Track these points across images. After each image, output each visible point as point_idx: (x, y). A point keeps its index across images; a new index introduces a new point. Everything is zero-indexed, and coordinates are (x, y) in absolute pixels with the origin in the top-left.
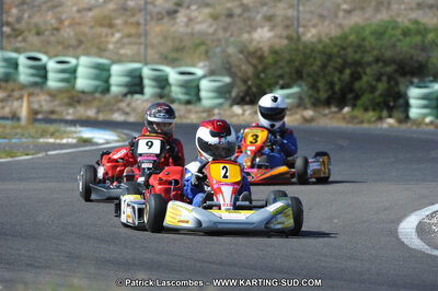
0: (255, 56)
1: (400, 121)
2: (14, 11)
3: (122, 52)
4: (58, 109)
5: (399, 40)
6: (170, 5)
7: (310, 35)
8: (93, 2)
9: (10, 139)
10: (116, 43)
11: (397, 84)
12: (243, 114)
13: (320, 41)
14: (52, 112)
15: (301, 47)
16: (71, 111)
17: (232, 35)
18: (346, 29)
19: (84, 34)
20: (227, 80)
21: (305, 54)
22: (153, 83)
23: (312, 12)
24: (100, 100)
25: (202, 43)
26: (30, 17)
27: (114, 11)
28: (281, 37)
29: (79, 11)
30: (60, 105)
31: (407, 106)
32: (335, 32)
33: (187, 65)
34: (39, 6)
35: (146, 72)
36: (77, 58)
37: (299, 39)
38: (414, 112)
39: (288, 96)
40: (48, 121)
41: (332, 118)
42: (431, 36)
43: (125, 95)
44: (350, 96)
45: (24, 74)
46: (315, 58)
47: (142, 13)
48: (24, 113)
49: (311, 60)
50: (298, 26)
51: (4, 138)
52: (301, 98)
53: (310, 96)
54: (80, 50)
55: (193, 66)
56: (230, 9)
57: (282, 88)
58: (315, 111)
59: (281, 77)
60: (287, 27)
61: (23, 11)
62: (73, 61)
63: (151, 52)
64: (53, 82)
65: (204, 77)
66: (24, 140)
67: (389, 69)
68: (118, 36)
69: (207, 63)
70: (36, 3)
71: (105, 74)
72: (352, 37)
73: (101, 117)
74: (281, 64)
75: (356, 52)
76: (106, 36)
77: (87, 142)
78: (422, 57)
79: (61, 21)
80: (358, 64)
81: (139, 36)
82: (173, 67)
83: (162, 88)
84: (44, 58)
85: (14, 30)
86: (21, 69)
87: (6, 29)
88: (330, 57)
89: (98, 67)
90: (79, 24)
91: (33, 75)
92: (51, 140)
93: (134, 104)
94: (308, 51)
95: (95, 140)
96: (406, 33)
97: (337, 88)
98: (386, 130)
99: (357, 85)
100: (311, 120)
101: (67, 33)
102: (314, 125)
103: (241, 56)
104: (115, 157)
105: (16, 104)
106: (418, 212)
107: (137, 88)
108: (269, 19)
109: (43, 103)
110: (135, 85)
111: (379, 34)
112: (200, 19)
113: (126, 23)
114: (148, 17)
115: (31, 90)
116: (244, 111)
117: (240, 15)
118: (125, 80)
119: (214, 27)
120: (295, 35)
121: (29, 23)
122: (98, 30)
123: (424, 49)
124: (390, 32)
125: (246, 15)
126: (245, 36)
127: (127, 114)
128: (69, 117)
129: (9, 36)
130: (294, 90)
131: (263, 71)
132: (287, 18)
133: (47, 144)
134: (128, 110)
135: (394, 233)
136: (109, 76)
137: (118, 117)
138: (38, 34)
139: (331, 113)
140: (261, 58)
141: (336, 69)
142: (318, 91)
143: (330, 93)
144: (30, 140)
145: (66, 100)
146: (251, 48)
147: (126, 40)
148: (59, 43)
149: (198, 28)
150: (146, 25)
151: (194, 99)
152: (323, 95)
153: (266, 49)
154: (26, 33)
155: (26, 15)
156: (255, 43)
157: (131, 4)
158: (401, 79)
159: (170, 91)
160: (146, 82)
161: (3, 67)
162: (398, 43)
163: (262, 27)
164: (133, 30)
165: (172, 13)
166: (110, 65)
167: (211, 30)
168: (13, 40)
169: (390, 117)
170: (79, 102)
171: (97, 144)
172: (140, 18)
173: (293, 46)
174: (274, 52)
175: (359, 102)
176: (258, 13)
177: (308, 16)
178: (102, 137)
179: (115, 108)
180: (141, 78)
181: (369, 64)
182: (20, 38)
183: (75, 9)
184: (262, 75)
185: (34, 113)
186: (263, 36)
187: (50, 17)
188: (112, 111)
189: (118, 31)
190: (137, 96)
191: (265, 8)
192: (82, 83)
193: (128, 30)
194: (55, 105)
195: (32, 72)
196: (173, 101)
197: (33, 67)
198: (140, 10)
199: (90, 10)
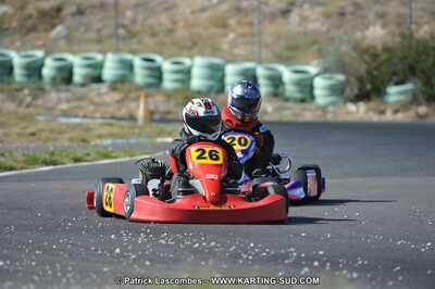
0: (368, 53)
2: (129, 14)
3: (237, 51)
4: (174, 109)
6: (282, 5)
7: (423, 32)
8: (207, 3)
9: (128, 139)
10: (231, 43)
12: (358, 111)
13: (433, 37)
14: (168, 112)
15: (414, 44)
17: (345, 33)
19: (199, 35)
20: (341, 77)
21: (417, 51)
22: (267, 82)
23: (424, 9)
25: (315, 42)
26: (145, 19)
27: (228, 11)
28: (393, 35)
29: (193, 12)
30: (176, 105)
33: (299, 63)
34: (154, 9)
35: (261, 72)
36: (192, 58)
37: (411, 36)
39: (401, 93)
40: (164, 120)
45: (140, 76)
46: (428, 55)
47: (256, 13)
48: (141, 113)
49: (424, 57)
50: (411, 22)
51: (122, 138)
52: (414, 95)
53: (424, 93)
55: (307, 63)
56: (342, 8)
57: (396, 84)
58: (429, 107)
59: (395, 74)
60: (399, 24)
61: (138, 14)
62: (187, 62)
63: (265, 52)
64: (169, 83)
65: (317, 75)
66: (142, 140)
68: (231, 36)
69: (321, 61)
70: (151, 5)
71: (219, 74)
74: (396, 61)
76: (221, 36)
79: (174, 22)
81: (252, 35)
82: (287, 65)
83: (276, 86)
84: (159, 59)
85: (129, 32)
86: (137, 71)
87: (121, 31)
89: (212, 67)
90: (193, 25)
91: (149, 76)
94: (421, 48)
100: (425, 116)
101: (182, 34)
103: (354, 54)
105: (132, 105)
108: (381, 16)
112: (313, 16)
113: (239, 23)
114: (262, 18)
115: (147, 91)
116: (358, 108)
117: (352, 14)
119: (327, 25)
120: (407, 32)
121: (143, 26)
122: (213, 30)
125: (359, 13)
126: (358, 34)
129: (124, 38)
130: (408, 86)
131: (377, 68)
132: (399, 15)
133: (165, 143)
136: (224, 76)
138: (154, 35)
140: (375, 56)
142: (432, 87)
144: (147, 140)
145: (181, 101)
146: (365, 45)
147: (240, 40)
148: (174, 44)
149: (311, 26)
150: (260, 23)
151: (308, 96)
153: (379, 47)
154: (141, 36)
155: (140, 17)
156: (368, 41)
157: (244, 4)
159: (284, 90)
160: (261, 81)
161: (116, 68)
163: (374, 24)
164: (246, 30)
165: (286, 13)
166: (224, 65)
167: (324, 29)
168: (128, 42)
172: (254, 18)
173: (406, 44)
174: (387, 49)
176: (370, 10)
177: (420, 13)
180: (255, 78)
182: (135, 40)
183: (189, 10)
184: (375, 73)
185: (151, 116)
186: (376, 34)
187: (164, 19)
189: (233, 31)
191: (377, 8)
192: (197, 83)
193: (241, 30)
194: (171, 105)
195: (148, 72)
196: (287, 100)
197: (148, 68)
198: (253, 10)
199: (204, 10)
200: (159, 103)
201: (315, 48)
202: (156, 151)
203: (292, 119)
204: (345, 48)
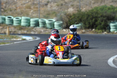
0: (69, 16)
1: (108, 32)
2: (4, 5)
3: (33, 15)
4: (16, 31)
5: (107, 11)
6: (46, 3)
7: (83, 10)
8: (25, 2)
9: (4, 39)
10: (32, 13)
11: (107, 22)
12: (66, 31)
13: (86, 11)
14: (15, 32)
15: (81, 13)
16: (20, 31)
17: (62, 10)
18: (93, 8)
19: (23, 11)
20: (61, 22)
21: (82, 15)
22: (42, 24)
23: (84, 4)
24: (28, 28)
26: (8, 6)
27: (31, 4)
28: (76, 11)
29: (21, 5)
31: (110, 28)
32: (90, 9)
33: (50, 19)
34: (11, 3)
35: (40, 21)
36: (21, 17)
38: (112, 30)
39: (78, 26)
40: (14, 34)
41: (90, 32)
42: (116, 9)
43: (34, 27)
44: (95, 26)
45: (7, 22)
46: (85, 16)
47: (38, 5)
48: (7, 32)
49: (84, 17)
50: (80, 7)
51: (2, 39)
52: (81, 27)
53: (84, 26)
54: (22, 15)
55: (52, 19)
56: (62, 3)
57: (76, 24)
58: (85, 30)
59: (76, 21)
60: (77, 8)
61: (7, 5)
62: (20, 18)
63: (41, 15)
64: (15, 24)
65: (55, 21)
66: (7, 39)
67: (105, 19)
68: (32, 11)
69: (56, 18)
70: (10, 3)
71: (29, 21)
72: (95, 10)
73: (28, 33)
74: (76, 18)
75: (96, 14)
76: (29, 11)
77: (24, 40)
78: (113, 15)
79: (17, 7)
80: (96, 17)
81: (38, 11)
82: (47, 19)
83: (44, 25)
84: (12, 17)
85: (4, 10)
86: (6, 20)
87: (2, 10)
88: (89, 16)
89: (27, 19)
90: (22, 8)
91: (10, 22)
92: (15, 39)
93: (37, 29)
95: (27, 39)
96: (109, 9)
97: (91, 24)
98: (104, 35)
99: (96, 23)
101: (19, 10)
102: (85, 34)
103: (65, 16)
104: (43, 44)
105: (5, 30)
106: (113, 57)
107: (38, 25)
108: (72, 6)
109: (13, 29)
110: (37, 24)
111: (102, 9)
112: (54, 6)
113: (34, 8)
114: (40, 6)
115: (9, 26)
116: (66, 30)
117: (64, 5)
118: (34, 23)
119: (58, 8)
120: (79, 10)
121: (8, 8)
122: (27, 9)
123: (114, 13)
124: (105, 8)
125: (66, 5)
126: (66, 10)
127: (35, 32)
128: (20, 33)
129: (3, 12)
130: (80, 25)
131: (71, 20)
132: (77, 5)
133: (14, 40)
134: (35, 31)
135: (107, 63)
136: (30, 22)
137: (32, 33)
138: (11, 11)
139: (89, 31)
140: (71, 16)
141: (91, 19)
142: (86, 25)
143: (89, 25)
144: (9, 39)
145: (18, 29)
146: (68, 14)
147: (34, 12)
148: (16, 13)
149: (53, 8)
150: (39, 8)
151: (53, 27)
152: (87, 26)
153: (72, 14)
154: (7, 11)
155: (7, 6)
156: (69, 12)
157: (35, 2)
158: (108, 21)
159: (46, 26)
160: (40, 23)
161: (1, 20)
162: (107, 12)
163: (71, 8)
164: (36, 9)
165: (46, 5)
166: (30, 19)
167: (57, 9)
168: (4, 13)
169: (105, 31)
170: (22, 29)
171: (27, 40)
172: (38, 6)
173: (79, 13)
174: (74, 15)
175: (97, 28)
176: (69, 4)
177: (83, 5)
178: (28, 38)
179: (32, 30)
180: (38, 22)
181: (99, 17)
182: (6, 12)
183: (20, 4)
184: (71, 21)
185: (10, 32)
186: (71, 10)
187: (14, 7)
188: (31, 31)
189: (32, 10)
190: (37, 27)
191: (71, 3)
192: (23, 24)
193: (34, 9)
194: (16, 30)
195: (9, 21)
196: (47, 28)
197: (9, 20)
198: (38, 4)
199: (24, 4)
200: (12, 29)
201: (55, 14)
202: (11, 42)
203: (48, 33)
204: (62, 14)
